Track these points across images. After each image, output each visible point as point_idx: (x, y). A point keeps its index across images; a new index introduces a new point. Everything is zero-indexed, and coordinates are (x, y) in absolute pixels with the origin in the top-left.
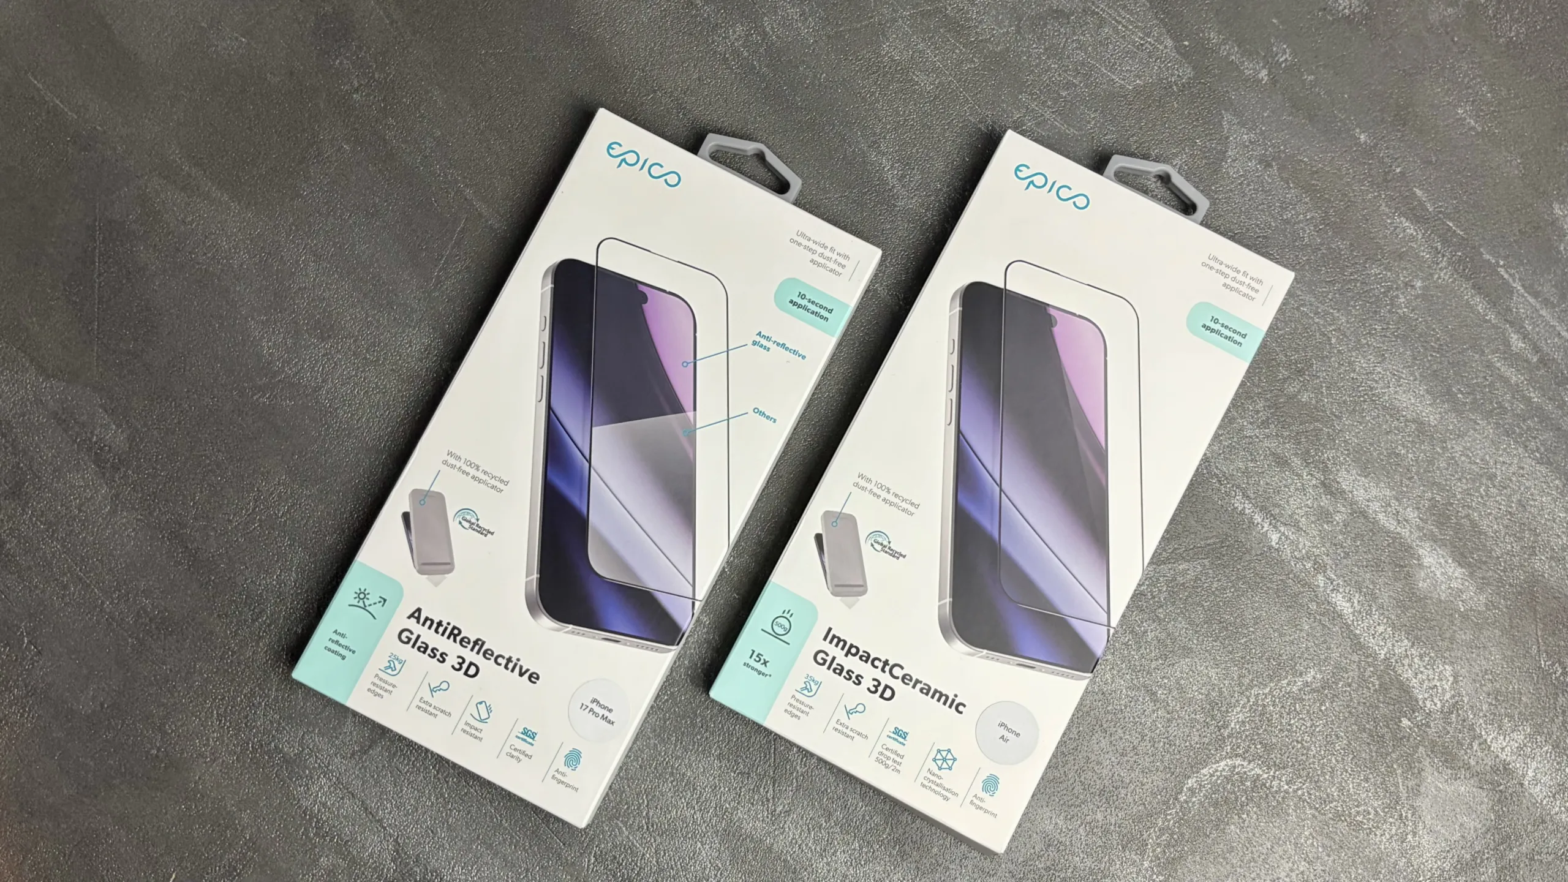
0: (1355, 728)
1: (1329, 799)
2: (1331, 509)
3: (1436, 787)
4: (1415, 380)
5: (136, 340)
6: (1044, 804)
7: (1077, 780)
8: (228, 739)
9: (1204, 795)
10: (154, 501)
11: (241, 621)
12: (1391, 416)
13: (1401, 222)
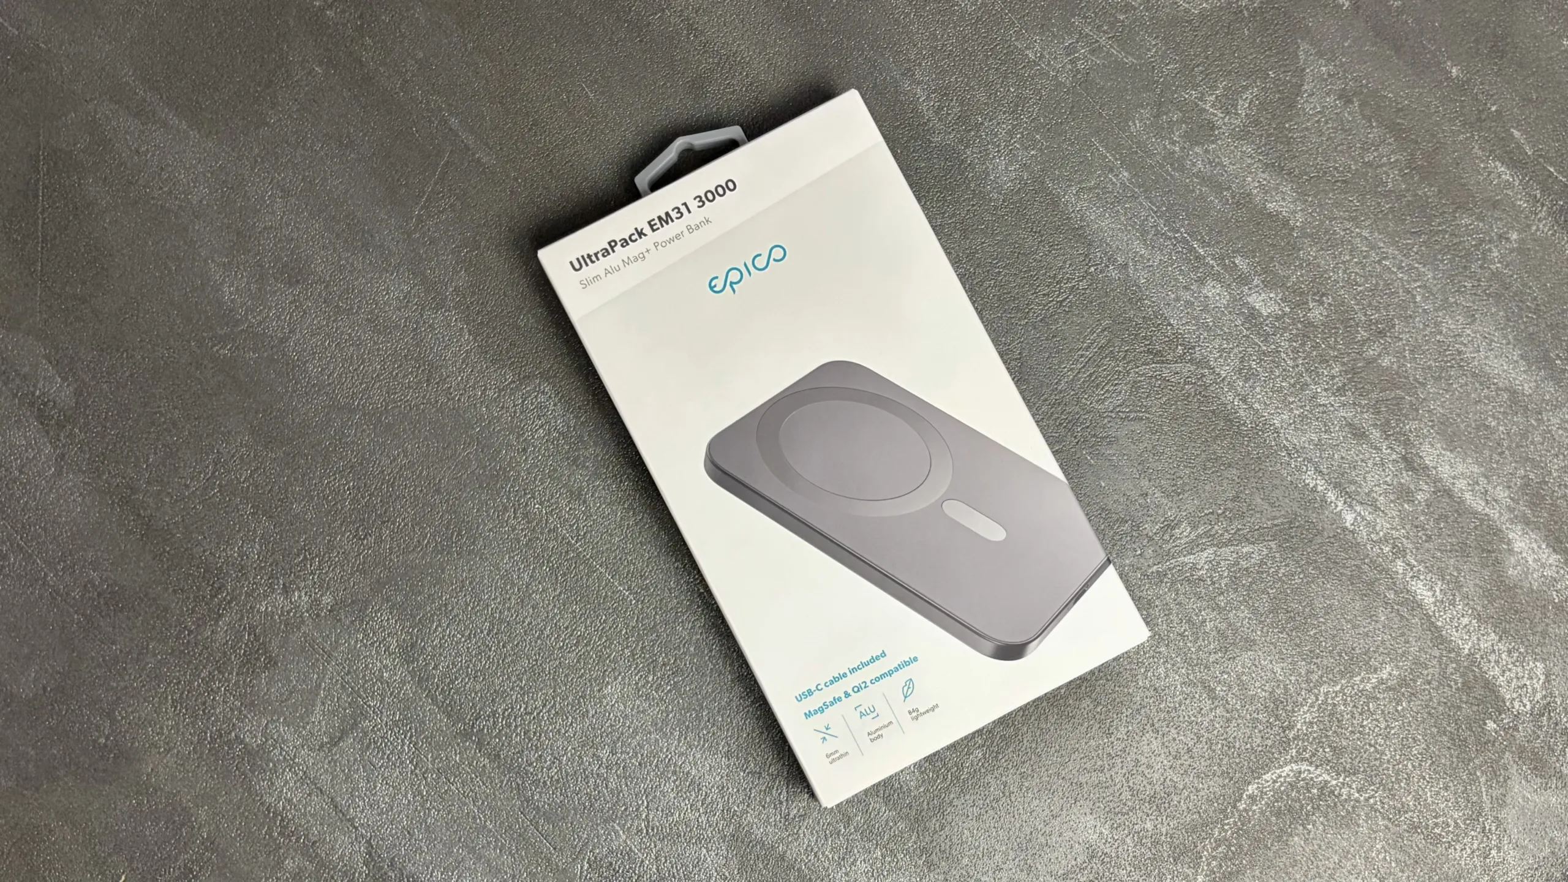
0: (1435, 730)
1: (1403, 810)
2: (1412, 487)
3: (1524, 797)
4: (1508, 344)
5: (84, 283)
6: (1088, 811)
7: (1125, 785)
8: (184, 727)
9: (1266, 803)
10: (103, 463)
11: (198, 597)
12: (1481, 384)
13: (1496, 167)
